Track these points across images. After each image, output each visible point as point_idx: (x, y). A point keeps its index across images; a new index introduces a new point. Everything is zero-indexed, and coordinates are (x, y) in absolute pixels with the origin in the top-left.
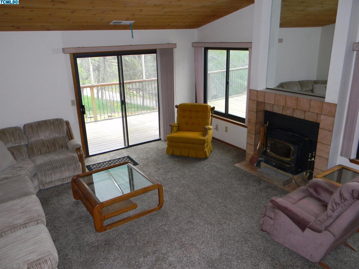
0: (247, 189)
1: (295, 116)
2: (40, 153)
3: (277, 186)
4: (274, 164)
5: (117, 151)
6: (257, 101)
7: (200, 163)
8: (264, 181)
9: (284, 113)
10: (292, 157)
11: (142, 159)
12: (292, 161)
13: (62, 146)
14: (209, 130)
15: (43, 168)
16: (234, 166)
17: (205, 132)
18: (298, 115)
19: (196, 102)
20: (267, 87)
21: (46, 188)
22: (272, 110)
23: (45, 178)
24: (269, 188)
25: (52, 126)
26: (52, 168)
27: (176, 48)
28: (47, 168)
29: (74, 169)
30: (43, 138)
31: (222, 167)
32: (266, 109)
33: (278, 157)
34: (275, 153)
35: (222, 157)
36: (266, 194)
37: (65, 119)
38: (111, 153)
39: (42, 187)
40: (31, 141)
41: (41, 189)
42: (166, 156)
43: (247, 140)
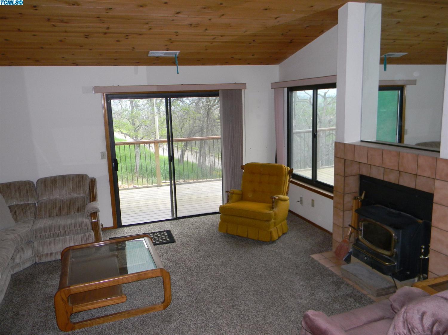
0: (313, 294)
1: (402, 183)
2: (48, 215)
3: (366, 295)
4: (366, 258)
5: (159, 223)
6: (345, 160)
7: (260, 249)
8: (348, 285)
9: (386, 179)
10: (394, 249)
11: (184, 236)
12: (394, 256)
13: (78, 210)
14: (280, 201)
15: (39, 234)
16: (309, 257)
17: (274, 203)
18: (407, 182)
19: (276, 162)
20: (362, 140)
21: (44, 261)
22: (370, 175)
23: (42, 248)
24: (351, 298)
25: (71, 182)
26: (51, 234)
27: (246, 89)
28: (44, 234)
29: (81, 239)
30: (58, 197)
31: (290, 256)
32: (361, 173)
33: (374, 248)
34: (370, 242)
35: (298, 242)
36: (341, 307)
37: (91, 175)
38: (151, 224)
39: (38, 259)
40: (42, 199)
41: (37, 262)
42: (218, 235)
43: (334, 219)
